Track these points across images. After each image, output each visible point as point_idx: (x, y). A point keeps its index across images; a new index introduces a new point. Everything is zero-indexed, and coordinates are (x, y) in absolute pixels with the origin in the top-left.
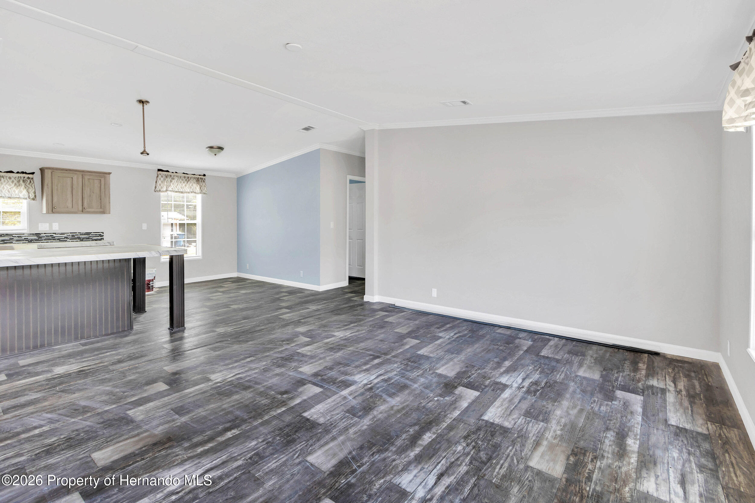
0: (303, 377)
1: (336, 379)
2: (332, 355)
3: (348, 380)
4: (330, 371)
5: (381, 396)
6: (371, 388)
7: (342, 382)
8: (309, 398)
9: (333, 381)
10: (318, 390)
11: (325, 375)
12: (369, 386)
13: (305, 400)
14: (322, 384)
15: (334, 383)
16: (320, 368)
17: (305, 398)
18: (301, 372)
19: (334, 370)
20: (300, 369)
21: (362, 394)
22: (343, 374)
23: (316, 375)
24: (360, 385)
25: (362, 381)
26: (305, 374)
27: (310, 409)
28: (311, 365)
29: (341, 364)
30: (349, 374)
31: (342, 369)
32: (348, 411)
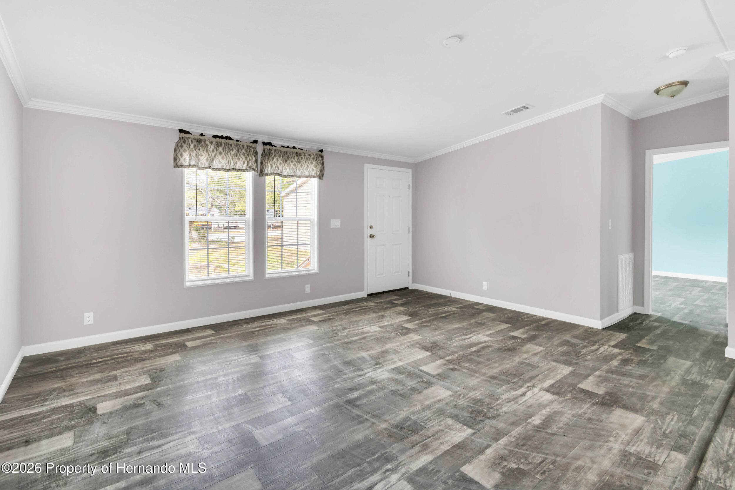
0: (442, 383)
1: (407, 376)
2: (413, 413)
3: (396, 373)
4: (414, 386)
5: (371, 358)
6: (376, 364)
7: (401, 373)
8: (430, 363)
9: (410, 375)
10: (424, 368)
11: (419, 382)
12: (377, 366)
13: (433, 362)
14: (421, 373)
15: (409, 372)
16: (426, 391)
17: (433, 364)
18: (448, 389)
19: (410, 387)
20: (450, 393)
21: (385, 361)
22: (400, 381)
23: (429, 384)
24: (385, 368)
25: (382, 371)
26: (441, 386)
27: (427, 356)
28: (439, 398)
29: (401, 395)
30: (393, 380)
31: (400, 388)
32: (398, 352)
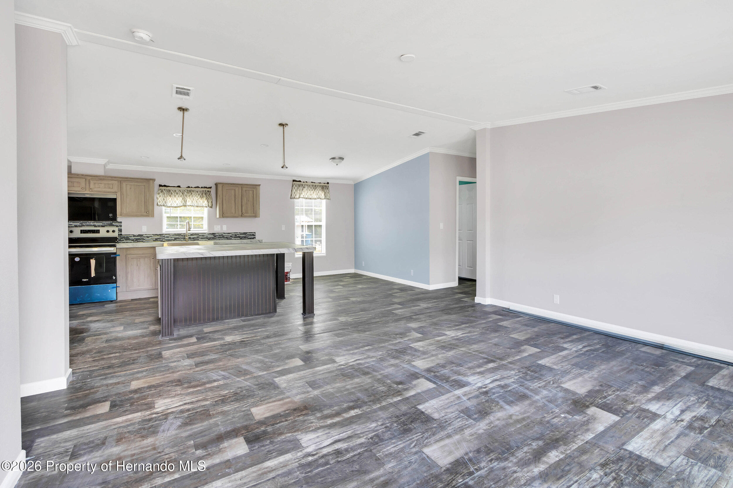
0: (417, 371)
1: (449, 377)
2: (444, 353)
3: (461, 381)
4: (443, 369)
5: (498, 403)
6: (486, 393)
7: (455, 381)
8: (423, 392)
9: (446, 379)
10: (431, 386)
11: (438, 372)
12: (484, 390)
13: (419, 394)
14: (435, 380)
15: (447, 381)
16: (432, 365)
17: (419, 391)
18: (414, 366)
19: (447, 368)
20: (413, 363)
21: (477, 397)
22: (456, 373)
23: (429, 370)
24: (474, 387)
25: (476, 384)
26: (418, 368)
27: (424, 402)
28: (423, 360)
29: (453, 363)
30: (462, 375)
31: (455, 368)
32: (462, 411)
